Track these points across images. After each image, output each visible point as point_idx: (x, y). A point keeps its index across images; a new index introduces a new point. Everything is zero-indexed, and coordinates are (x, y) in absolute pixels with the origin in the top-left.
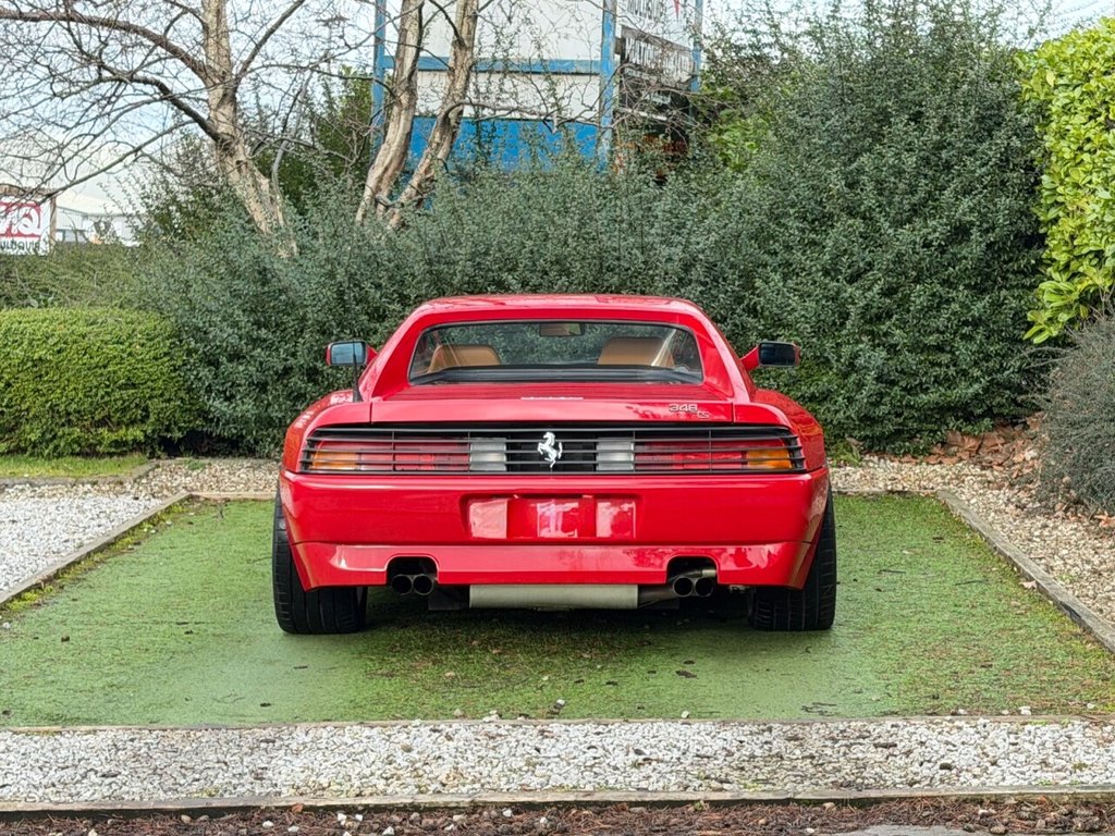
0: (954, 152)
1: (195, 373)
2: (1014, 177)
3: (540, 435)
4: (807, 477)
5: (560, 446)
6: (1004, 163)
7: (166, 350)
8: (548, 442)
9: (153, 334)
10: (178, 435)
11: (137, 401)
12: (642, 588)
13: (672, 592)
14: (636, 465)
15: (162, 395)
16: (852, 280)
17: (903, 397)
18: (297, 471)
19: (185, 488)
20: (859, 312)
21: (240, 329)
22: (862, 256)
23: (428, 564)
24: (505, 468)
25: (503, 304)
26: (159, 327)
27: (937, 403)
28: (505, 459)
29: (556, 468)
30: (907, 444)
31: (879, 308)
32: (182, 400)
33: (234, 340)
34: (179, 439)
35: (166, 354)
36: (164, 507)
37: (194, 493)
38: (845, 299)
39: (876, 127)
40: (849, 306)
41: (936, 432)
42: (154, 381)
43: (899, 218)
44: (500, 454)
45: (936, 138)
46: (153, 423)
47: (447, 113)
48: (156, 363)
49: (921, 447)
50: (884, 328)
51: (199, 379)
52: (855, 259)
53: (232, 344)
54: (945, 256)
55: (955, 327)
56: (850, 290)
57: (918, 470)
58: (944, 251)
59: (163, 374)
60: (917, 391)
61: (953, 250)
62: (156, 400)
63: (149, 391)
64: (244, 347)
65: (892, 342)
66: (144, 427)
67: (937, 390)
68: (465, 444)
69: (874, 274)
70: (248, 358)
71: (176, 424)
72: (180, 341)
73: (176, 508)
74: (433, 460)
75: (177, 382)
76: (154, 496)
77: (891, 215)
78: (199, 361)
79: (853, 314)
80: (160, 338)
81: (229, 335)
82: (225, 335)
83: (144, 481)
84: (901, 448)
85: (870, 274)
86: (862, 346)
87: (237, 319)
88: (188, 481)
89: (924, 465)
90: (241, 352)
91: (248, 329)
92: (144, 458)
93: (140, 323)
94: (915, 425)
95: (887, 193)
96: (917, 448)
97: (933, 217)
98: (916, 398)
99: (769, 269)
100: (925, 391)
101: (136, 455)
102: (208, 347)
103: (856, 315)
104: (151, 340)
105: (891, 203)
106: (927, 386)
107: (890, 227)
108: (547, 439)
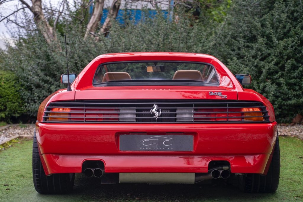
0: (298, 14)
1: (24, 93)
3: (151, 106)
4: (271, 124)
5: (160, 111)
7: (13, 84)
8: (155, 108)
9: (9, 78)
10: (17, 115)
11: (2, 103)
12: (197, 175)
13: (211, 177)
14: (195, 119)
15: (11, 101)
16: (262, 59)
17: (282, 102)
18: (42, 122)
19: (18, 134)
20: (266, 71)
21: (40, 77)
22: (266, 51)
23: (101, 164)
24: (135, 121)
25: (133, 55)
26: (11, 77)
27: (294, 104)
28: (135, 116)
29: (159, 120)
30: (283, 119)
31: (273, 70)
32: (19, 103)
33: (38, 81)
34: (18, 117)
35: (13, 86)
36: (9, 140)
37: (21, 136)
38: (261, 66)
39: (270, 5)
40: (262, 69)
41: (293, 114)
42: (9, 96)
43: (279, 37)
44: (133, 114)
45: (293, 8)
46: (8, 111)
47: (115, 3)
48: (9, 89)
49: (288, 120)
50: (275, 77)
51: (25, 95)
52: (263, 52)
53: (37, 82)
54: (296, 51)
55: (300, 76)
56: (262, 63)
57: (288, 128)
58: (296, 49)
59: (12, 93)
60: (287, 99)
61: (299, 48)
62: (10, 103)
63: (7, 99)
64: (41, 83)
65: (278, 82)
66: (5, 112)
67: (294, 99)
68: (117, 110)
69: (272, 57)
70: (43, 87)
71: (17, 111)
72: (18, 81)
73: (13, 141)
74: (103, 117)
75: (17, 96)
76: (6, 137)
77: (277, 36)
78: (25, 89)
79: (264, 72)
80: (11, 80)
81: (36, 79)
82: (34, 79)
83: (4, 131)
84: (281, 120)
85: (270, 57)
86: (268, 83)
87: (39, 73)
88: (20, 131)
89: (289, 126)
90: (40, 85)
91: (42, 77)
92: (5, 123)
93: (4, 75)
94: (286, 112)
95: (275, 28)
96: (287, 120)
97: (291, 37)
98: (287, 102)
99: (232, 56)
100: (290, 99)
101: (2, 123)
102: (28, 84)
103: (265, 72)
104: (8, 81)
105: (276, 32)
106: (291, 97)
107: (277, 40)
108: (154, 107)
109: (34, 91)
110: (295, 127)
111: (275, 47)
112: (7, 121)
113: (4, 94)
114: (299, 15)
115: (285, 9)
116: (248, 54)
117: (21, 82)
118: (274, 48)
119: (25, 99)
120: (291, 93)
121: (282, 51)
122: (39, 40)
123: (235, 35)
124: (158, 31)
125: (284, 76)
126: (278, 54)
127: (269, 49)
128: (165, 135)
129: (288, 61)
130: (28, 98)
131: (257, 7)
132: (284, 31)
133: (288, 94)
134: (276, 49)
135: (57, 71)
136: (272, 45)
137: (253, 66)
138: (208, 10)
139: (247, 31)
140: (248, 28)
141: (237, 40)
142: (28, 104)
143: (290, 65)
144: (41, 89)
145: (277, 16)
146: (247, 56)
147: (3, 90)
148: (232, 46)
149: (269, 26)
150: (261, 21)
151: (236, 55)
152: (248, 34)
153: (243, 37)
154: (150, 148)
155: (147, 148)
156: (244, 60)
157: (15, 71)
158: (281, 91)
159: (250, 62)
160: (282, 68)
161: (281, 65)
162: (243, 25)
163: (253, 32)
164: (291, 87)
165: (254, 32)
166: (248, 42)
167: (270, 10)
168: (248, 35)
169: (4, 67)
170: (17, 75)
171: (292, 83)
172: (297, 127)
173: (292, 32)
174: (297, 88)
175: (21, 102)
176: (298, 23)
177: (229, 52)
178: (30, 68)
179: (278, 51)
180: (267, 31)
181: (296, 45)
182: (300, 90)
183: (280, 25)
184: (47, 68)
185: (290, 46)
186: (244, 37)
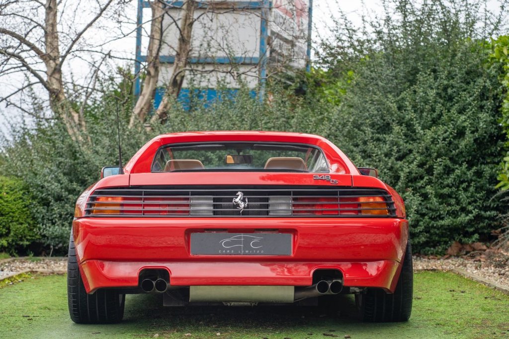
0: (454, 90)
1: (36, 209)
2: (489, 104)
3: (235, 194)
5: (247, 200)
6: (483, 96)
7: (20, 196)
8: (239, 197)
9: (13, 187)
10: (26, 243)
11: (4, 224)
12: (298, 289)
13: (316, 292)
14: (294, 212)
15: (18, 221)
16: (400, 159)
17: (430, 222)
18: (83, 216)
19: (30, 268)
20: (405, 175)
21: (61, 184)
22: (405, 146)
24: (212, 214)
26: (17, 184)
27: (448, 226)
28: (212, 208)
29: (244, 213)
30: (432, 249)
31: (416, 173)
32: (29, 224)
33: (58, 190)
34: (27, 245)
35: (21, 198)
36: (18, 274)
37: (34, 270)
38: (398, 169)
39: (411, 78)
40: (400, 172)
41: (448, 242)
42: (13, 212)
43: (425, 125)
44: (209, 205)
45: (446, 82)
46: (13, 236)
47: (176, 77)
48: (15, 203)
49: (440, 250)
50: (419, 184)
51: (38, 213)
52: (401, 147)
53: (57, 192)
54: (451, 146)
55: (457, 184)
56: (400, 163)
57: (439, 262)
58: (450, 143)
59: (18, 209)
60: (438, 219)
61: (456, 142)
62: (15, 223)
63: (11, 218)
64: (64, 193)
65: (423, 192)
66: (7, 239)
67: (449, 218)
68: (187, 199)
69: (414, 155)
70: (65, 200)
71: (25, 237)
72: (28, 192)
73: (24, 276)
74: (167, 209)
75: (26, 214)
76: (12, 271)
77: (422, 123)
78: (39, 203)
79: (402, 176)
80: (17, 190)
81: (55, 187)
82: (53, 187)
83: (7, 264)
84: (429, 251)
85: (411, 155)
86: (408, 193)
87: (60, 178)
88: (31, 265)
89: (442, 260)
90: (62, 196)
91: (66, 184)
92: (7, 255)
93: (6, 181)
94: (437, 238)
95: (419, 111)
96: (437, 251)
97: (443, 124)
98: (437, 222)
99: (354, 153)
100: (442, 219)
101: (3, 254)
102: (44, 195)
103: (404, 177)
104: (12, 191)
105: (421, 117)
106: (443, 216)
107: (421, 129)
108: (238, 195)
109: (52, 205)
110: (450, 261)
111: (419, 139)
112: (11, 252)
113: (7, 209)
114: (455, 92)
115: (434, 84)
116: (379, 151)
117: (33, 192)
118: (418, 141)
119: (38, 218)
120: (444, 209)
121: (430, 145)
122: (61, 128)
123: (359, 123)
124: (241, 117)
125: (433, 183)
126: (422, 150)
127: (410, 144)
128: (254, 234)
129: (439, 160)
130: (43, 216)
131: (392, 80)
132: (433, 116)
133: (438, 210)
134: (420, 143)
135: (89, 175)
136: (415, 138)
137: (385, 168)
138: (318, 88)
139: (376, 116)
140: (378, 111)
141: (362, 131)
142: (43, 225)
143: (441, 167)
144: (63, 202)
145: (421, 94)
146: (377, 153)
147: (5, 204)
148: (355, 139)
149: (409, 108)
150: (397, 102)
151: (360, 152)
152: (378, 120)
153: (370, 125)
154: (232, 252)
155: (228, 251)
156: (373, 160)
157: (23, 175)
158: (429, 206)
159: (381, 163)
160: (430, 171)
161: (428, 166)
162: (370, 108)
163: (386, 118)
164: (444, 201)
165: (388, 118)
166: (379, 133)
167: (412, 85)
168: (379, 123)
169: (6, 170)
170: (27, 182)
171: (446, 194)
172: (452, 261)
173: (445, 117)
174: (453, 201)
175: (31, 222)
176: (454, 104)
177: (349, 149)
178: (46, 171)
179: (423, 145)
180: (407, 116)
181: (451, 136)
182: (457, 205)
183: (427, 107)
184: (73, 172)
185: (441, 138)
186: (373, 125)
